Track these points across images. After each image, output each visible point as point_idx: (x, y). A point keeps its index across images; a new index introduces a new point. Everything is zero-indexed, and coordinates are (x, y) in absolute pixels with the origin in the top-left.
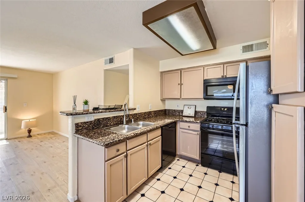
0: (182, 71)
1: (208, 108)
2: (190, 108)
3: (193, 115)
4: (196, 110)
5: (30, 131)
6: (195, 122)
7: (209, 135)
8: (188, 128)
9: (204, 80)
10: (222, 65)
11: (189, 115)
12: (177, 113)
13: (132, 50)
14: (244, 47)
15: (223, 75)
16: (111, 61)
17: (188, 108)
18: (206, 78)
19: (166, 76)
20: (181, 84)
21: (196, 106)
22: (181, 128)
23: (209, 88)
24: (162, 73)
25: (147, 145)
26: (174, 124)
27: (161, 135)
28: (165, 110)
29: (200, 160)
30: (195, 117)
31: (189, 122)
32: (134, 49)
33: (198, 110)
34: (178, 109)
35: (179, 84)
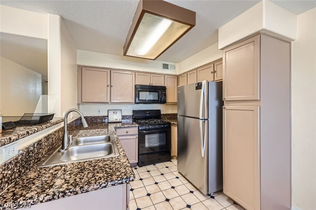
0: (112, 71)
4: (123, 115)
6: (133, 127)
8: (126, 134)
9: (135, 85)
10: (150, 75)
12: (98, 120)
14: (164, 64)
15: (150, 83)
17: (114, 113)
20: (111, 86)
21: (121, 110)
23: (141, 93)
24: (80, 67)
31: (127, 127)
34: (99, 115)
35: (108, 86)
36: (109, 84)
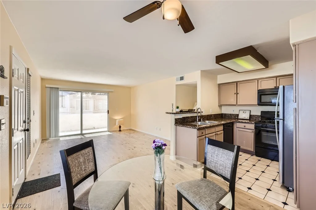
0: (238, 83)
1: (262, 112)
2: (245, 112)
3: (248, 119)
4: (251, 114)
5: (120, 127)
6: (250, 123)
7: (263, 132)
8: (244, 127)
9: (258, 90)
10: (275, 78)
11: (245, 118)
12: (233, 116)
13: (200, 71)
15: (276, 86)
16: (182, 78)
17: (244, 112)
18: (260, 88)
19: (223, 87)
20: (237, 94)
21: (250, 111)
22: (237, 127)
23: (263, 97)
24: (219, 85)
25: (215, 134)
26: (232, 124)
27: (223, 130)
28: (222, 114)
29: (255, 151)
30: (250, 120)
31: (245, 122)
32: (201, 71)
33: (252, 114)
34: (233, 113)
35: (235, 94)
36: (236, 92)
